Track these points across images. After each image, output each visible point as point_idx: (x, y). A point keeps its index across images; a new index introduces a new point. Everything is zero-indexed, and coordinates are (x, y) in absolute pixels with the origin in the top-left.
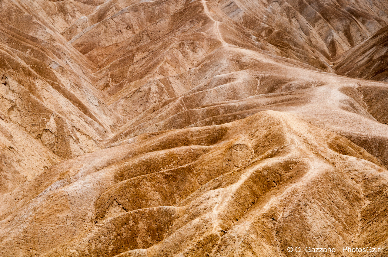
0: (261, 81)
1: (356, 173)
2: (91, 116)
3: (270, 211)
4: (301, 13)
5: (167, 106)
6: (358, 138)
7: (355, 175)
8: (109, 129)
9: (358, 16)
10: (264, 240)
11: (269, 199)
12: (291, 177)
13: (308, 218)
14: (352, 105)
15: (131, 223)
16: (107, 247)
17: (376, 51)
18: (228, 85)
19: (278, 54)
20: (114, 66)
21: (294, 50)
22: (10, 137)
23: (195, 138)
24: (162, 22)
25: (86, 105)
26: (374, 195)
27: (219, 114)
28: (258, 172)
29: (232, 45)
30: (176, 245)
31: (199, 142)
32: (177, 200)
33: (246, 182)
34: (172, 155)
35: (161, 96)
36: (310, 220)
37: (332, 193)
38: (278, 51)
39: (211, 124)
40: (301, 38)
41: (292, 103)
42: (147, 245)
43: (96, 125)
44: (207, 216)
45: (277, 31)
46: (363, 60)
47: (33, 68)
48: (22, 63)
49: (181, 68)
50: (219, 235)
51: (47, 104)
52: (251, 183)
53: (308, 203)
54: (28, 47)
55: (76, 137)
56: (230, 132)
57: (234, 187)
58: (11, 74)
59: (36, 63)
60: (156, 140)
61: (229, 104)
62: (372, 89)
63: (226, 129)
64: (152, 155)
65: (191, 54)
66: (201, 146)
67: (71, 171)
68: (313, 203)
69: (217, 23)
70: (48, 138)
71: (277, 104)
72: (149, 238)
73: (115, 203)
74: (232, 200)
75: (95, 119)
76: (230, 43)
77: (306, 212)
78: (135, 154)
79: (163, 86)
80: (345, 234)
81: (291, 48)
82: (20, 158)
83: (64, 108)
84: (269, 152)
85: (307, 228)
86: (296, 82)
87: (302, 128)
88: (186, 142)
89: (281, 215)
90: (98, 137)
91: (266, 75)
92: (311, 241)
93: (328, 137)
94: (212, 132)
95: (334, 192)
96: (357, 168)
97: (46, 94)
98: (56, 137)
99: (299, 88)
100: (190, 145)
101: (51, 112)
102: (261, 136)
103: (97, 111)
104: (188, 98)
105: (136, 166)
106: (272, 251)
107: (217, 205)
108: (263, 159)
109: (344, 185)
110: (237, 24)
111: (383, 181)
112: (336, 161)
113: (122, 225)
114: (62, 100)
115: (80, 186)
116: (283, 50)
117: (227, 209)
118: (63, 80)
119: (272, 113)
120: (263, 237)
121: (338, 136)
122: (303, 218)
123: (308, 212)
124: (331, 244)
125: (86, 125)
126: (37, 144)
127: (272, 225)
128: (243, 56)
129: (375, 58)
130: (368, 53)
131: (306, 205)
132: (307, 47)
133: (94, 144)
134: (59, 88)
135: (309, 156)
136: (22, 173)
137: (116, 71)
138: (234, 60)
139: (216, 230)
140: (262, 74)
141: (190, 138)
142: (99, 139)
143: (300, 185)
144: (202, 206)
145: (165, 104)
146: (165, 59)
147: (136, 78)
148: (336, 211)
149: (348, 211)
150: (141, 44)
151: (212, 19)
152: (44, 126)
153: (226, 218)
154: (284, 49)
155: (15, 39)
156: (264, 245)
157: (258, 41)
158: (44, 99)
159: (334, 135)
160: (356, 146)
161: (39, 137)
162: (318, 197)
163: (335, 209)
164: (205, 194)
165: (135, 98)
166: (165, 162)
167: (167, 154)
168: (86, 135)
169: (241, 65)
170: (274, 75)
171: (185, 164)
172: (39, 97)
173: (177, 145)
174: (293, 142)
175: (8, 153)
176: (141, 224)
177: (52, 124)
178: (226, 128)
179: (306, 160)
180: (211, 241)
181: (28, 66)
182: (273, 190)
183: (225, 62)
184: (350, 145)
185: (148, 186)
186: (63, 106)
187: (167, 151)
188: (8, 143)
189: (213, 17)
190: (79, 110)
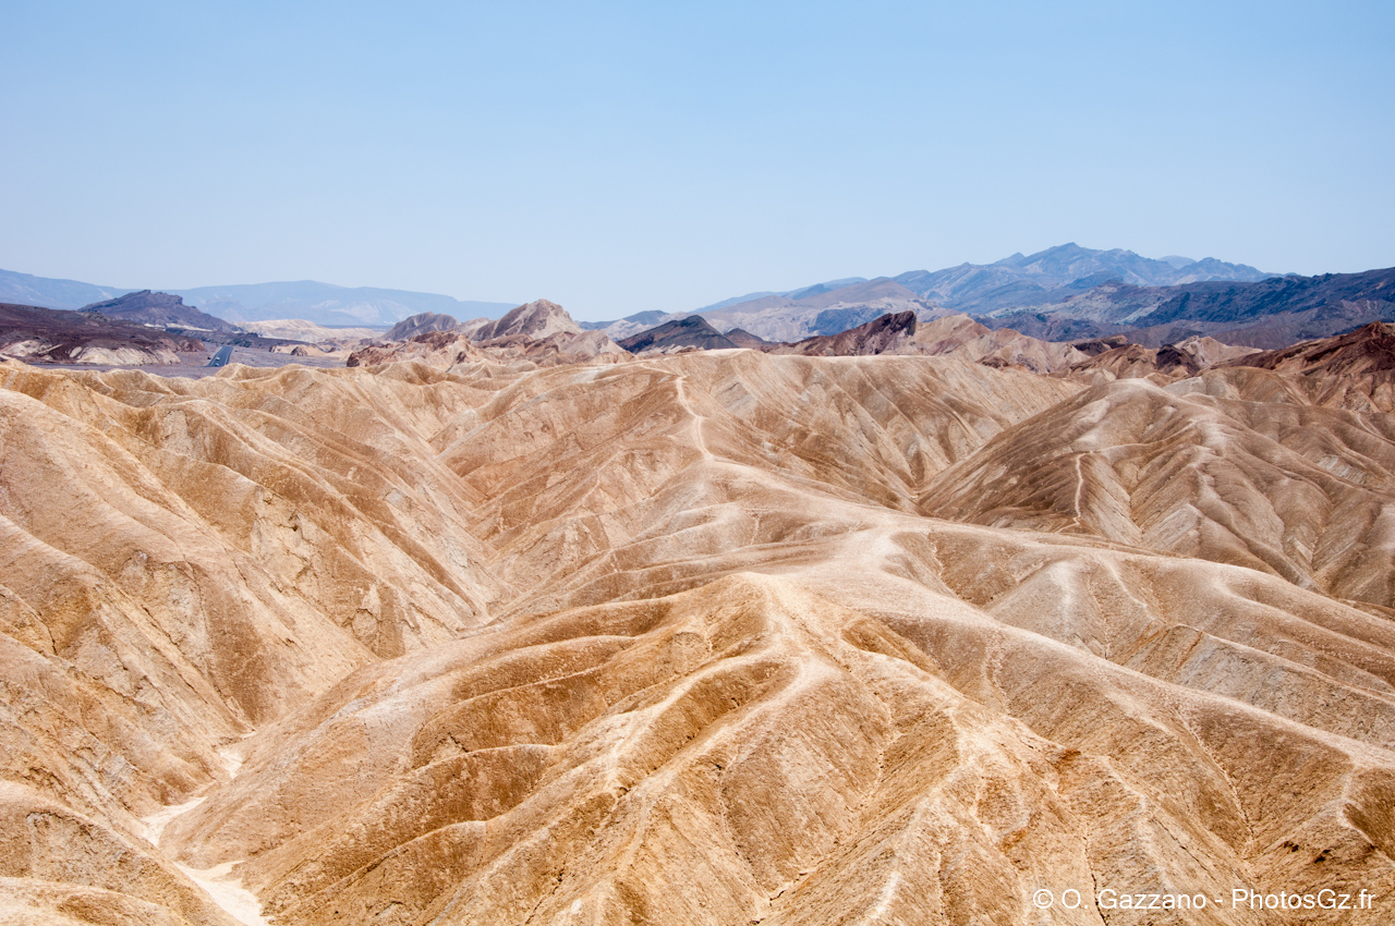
0: (761, 522)
1: (883, 683)
2: (451, 586)
3: (714, 752)
4: (862, 403)
5: (586, 567)
6: (901, 622)
7: (881, 687)
8: (484, 609)
9: (962, 411)
10: (698, 803)
11: (717, 729)
12: (764, 692)
13: (784, 763)
14: (909, 565)
15: (465, 774)
16: (418, 819)
17: (987, 472)
18: (700, 528)
19: (808, 474)
20: (511, 497)
21: (841, 468)
22: (290, 623)
23: (610, 623)
24: (603, 418)
25: (443, 565)
26: (909, 723)
27: (670, 578)
28: (706, 682)
29: (720, 458)
30: (538, 814)
31: (617, 629)
32: (565, 735)
33: (681, 701)
34: (563, 653)
35: (583, 548)
36: (786, 768)
37: (834, 720)
38: (811, 468)
39: (651, 597)
40: (860, 449)
41: (801, 561)
42: (490, 813)
43: (458, 601)
44: (598, 761)
45: (814, 433)
46: (964, 488)
47: (351, 499)
48: (331, 491)
49: (628, 499)
50: (615, 796)
51: (369, 565)
52: (690, 703)
53: (786, 737)
54: (352, 464)
55: (415, 623)
56: (673, 611)
57: (657, 710)
58: (308, 512)
59: (357, 492)
60: (541, 626)
61: (692, 563)
62: (951, 537)
63: (668, 607)
64: (526, 652)
65: (646, 474)
66: (616, 637)
67: (379, 681)
68: (796, 736)
69: (699, 420)
70: (365, 624)
71: (773, 563)
72: (496, 802)
73: (450, 740)
74: (651, 732)
75: (458, 592)
76: (719, 454)
77: (779, 753)
78: (498, 651)
79: (587, 530)
80: (849, 791)
81: (836, 465)
82: (305, 660)
83: (401, 571)
84: (735, 646)
85: (779, 783)
86: (820, 524)
87: (800, 604)
88: (593, 629)
89: (734, 759)
90: (460, 624)
91: (771, 511)
92: (785, 805)
93: (845, 620)
94: (641, 612)
95: (838, 717)
96: (886, 674)
97: (368, 545)
98: (379, 622)
99: (825, 534)
100: (601, 634)
101: (372, 578)
102: (726, 618)
103: (463, 576)
104: (624, 553)
105: (493, 673)
106: (710, 823)
107: (622, 740)
108: (721, 658)
109: (857, 705)
110: (741, 422)
111: (925, 698)
112: (852, 662)
113: (448, 779)
114: (397, 556)
115: (388, 708)
116: (820, 468)
117: (637, 748)
118: (406, 523)
119: (749, 576)
120: (695, 798)
121: (866, 618)
122: (773, 764)
123: (784, 752)
124: (822, 811)
125: (440, 601)
126: (344, 636)
127: (716, 778)
128: (736, 477)
129: (985, 483)
130: (974, 475)
131: (780, 740)
132: (869, 463)
133: (448, 634)
134: (395, 536)
135: (803, 654)
136: (305, 688)
137: (513, 505)
138: (718, 485)
139: (610, 787)
140: (762, 510)
141: (601, 623)
142: (462, 626)
143: (774, 705)
144: (595, 744)
145: (586, 562)
146: (599, 482)
147: (546, 516)
148: (836, 752)
149: (859, 751)
150: (564, 457)
151: (691, 412)
152: (359, 603)
153: (633, 765)
154: (823, 467)
155: (331, 450)
156: (697, 813)
157: (775, 451)
158: (364, 555)
159: (858, 617)
160: (895, 635)
161: (349, 622)
162: (805, 725)
163: (836, 748)
164: (603, 723)
165: (537, 552)
166: (547, 666)
167: (552, 651)
168: (434, 620)
169: (729, 492)
170: (785, 511)
171: (584, 669)
172: (356, 553)
173: (577, 635)
174: (778, 628)
175: (283, 651)
176: (482, 777)
177: (372, 599)
178: (667, 604)
179: (795, 661)
180: (599, 806)
181: (343, 499)
182: (730, 714)
183: (701, 488)
184: (884, 634)
185: (512, 709)
186: (398, 567)
187: (555, 646)
188: (286, 633)
189: (694, 409)
190: (427, 575)
